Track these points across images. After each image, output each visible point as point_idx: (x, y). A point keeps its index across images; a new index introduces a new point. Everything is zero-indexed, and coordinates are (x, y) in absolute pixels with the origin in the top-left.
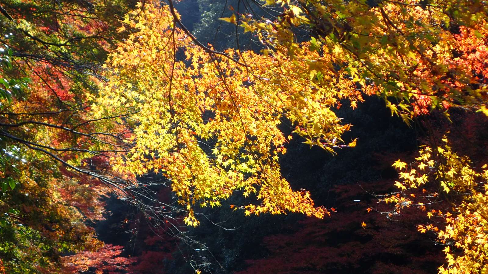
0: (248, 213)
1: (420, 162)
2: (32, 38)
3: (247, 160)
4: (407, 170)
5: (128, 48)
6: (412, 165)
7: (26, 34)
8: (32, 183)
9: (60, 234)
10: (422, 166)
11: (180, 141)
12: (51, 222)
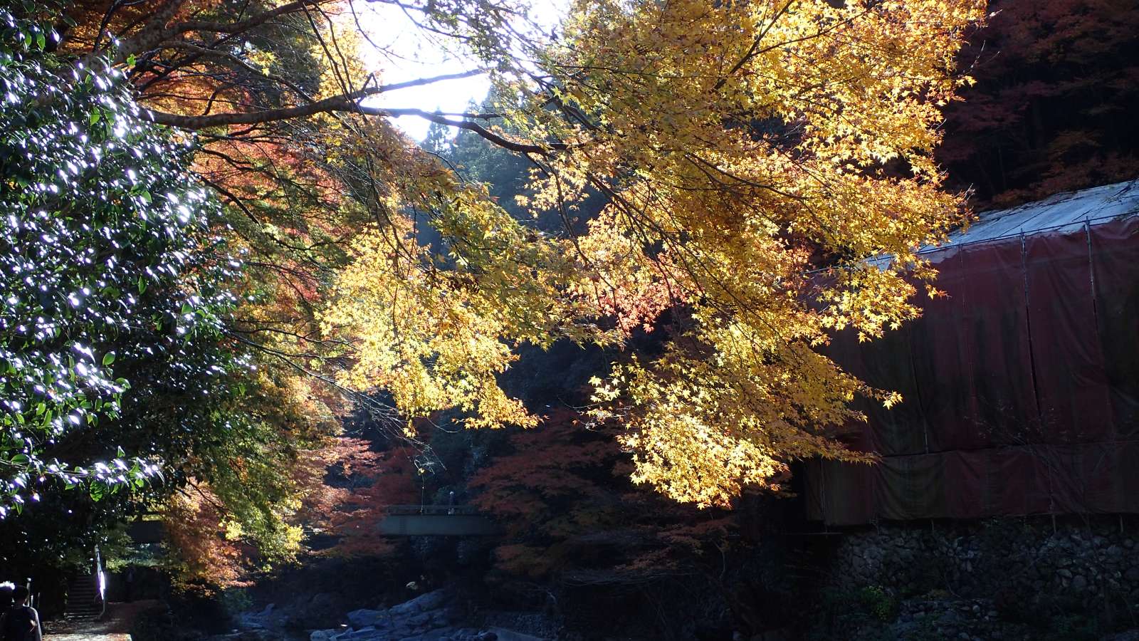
0: (468, 426)
1: (613, 377)
2: (278, 242)
3: (467, 376)
4: (603, 385)
5: (356, 270)
6: (606, 380)
7: (272, 237)
8: (271, 384)
9: (296, 432)
10: (615, 382)
11: (404, 358)
12: (288, 421)
